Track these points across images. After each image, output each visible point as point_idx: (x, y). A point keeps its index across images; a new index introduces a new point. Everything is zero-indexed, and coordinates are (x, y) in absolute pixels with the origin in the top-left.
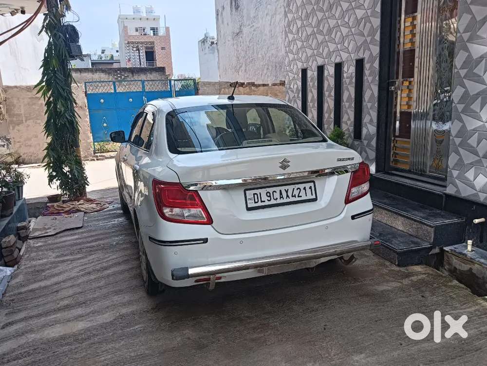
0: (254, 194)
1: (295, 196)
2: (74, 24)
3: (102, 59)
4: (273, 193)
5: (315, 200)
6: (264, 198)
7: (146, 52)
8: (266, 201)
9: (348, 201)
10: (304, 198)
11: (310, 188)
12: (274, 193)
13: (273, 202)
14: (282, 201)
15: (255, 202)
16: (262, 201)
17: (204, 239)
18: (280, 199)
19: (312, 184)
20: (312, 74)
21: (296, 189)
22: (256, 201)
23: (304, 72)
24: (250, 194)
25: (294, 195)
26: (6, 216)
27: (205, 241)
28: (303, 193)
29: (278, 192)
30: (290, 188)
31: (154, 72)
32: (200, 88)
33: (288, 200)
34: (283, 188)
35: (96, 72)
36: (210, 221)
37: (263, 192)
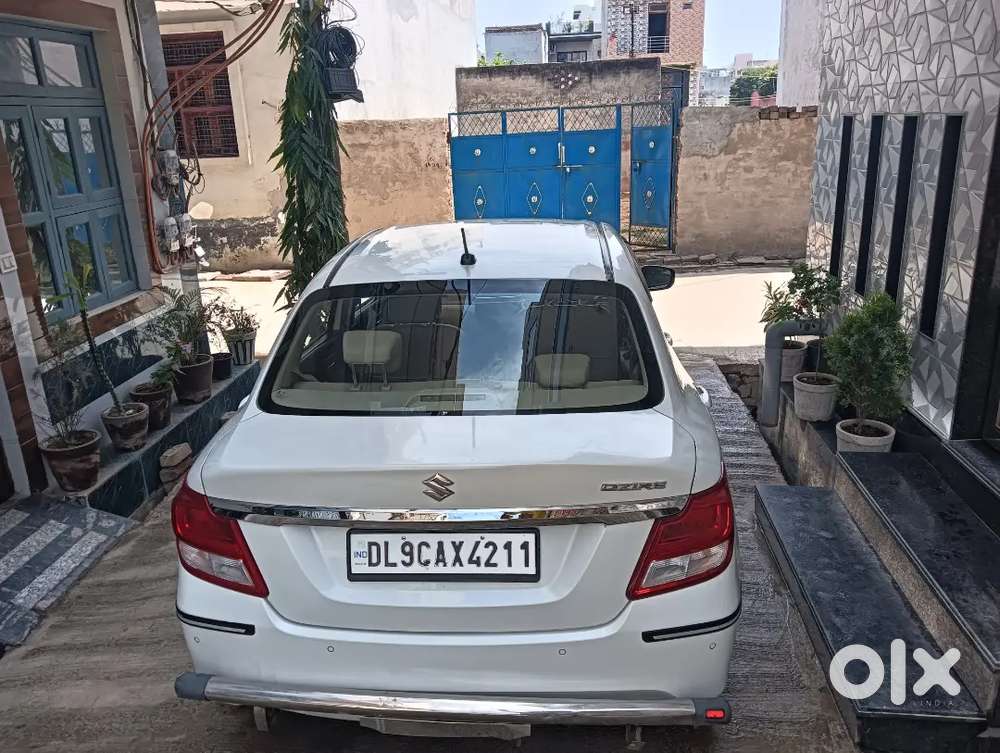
0: (371, 544)
1: (478, 563)
2: (344, 25)
3: (572, 32)
4: (420, 546)
5: (534, 578)
6: (395, 555)
7: (650, 15)
8: (400, 565)
9: (633, 593)
10: (502, 569)
11: (525, 546)
12: (424, 548)
13: (416, 568)
14: (440, 569)
15: (370, 564)
16: (387, 564)
17: (248, 626)
18: (437, 563)
19: (530, 538)
20: (862, 132)
21: (483, 543)
22: (374, 560)
23: (849, 121)
24: (360, 542)
25: (475, 558)
26: (194, 402)
27: (250, 630)
28: (501, 556)
29: (435, 547)
30: (469, 539)
31: (636, 69)
32: (684, 122)
33: (457, 570)
34: (447, 539)
35: (520, 75)
36: (259, 589)
37: (395, 541)
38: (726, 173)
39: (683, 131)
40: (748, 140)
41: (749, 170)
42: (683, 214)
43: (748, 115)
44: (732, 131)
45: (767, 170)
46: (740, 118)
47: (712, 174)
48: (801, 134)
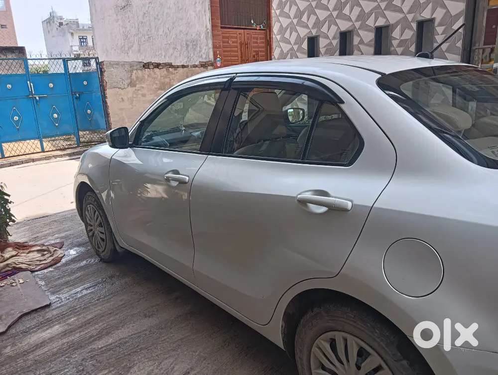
38: (133, 97)
39: (106, 74)
40: (141, 80)
41: (144, 95)
42: (114, 121)
43: (138, 66)
44: (132, 74)
45: (153, 95)
46: (135, 68)
47: (125, 98)
48: (166, 77)
